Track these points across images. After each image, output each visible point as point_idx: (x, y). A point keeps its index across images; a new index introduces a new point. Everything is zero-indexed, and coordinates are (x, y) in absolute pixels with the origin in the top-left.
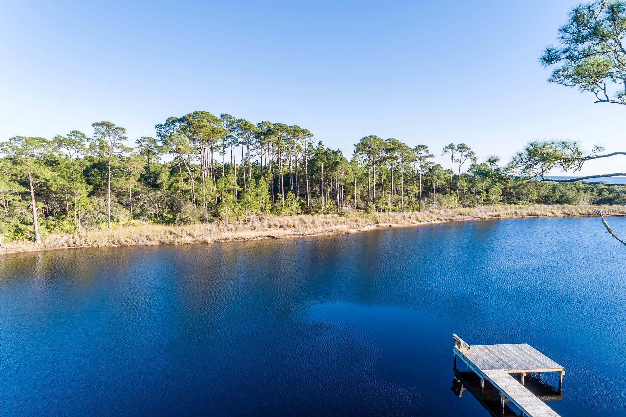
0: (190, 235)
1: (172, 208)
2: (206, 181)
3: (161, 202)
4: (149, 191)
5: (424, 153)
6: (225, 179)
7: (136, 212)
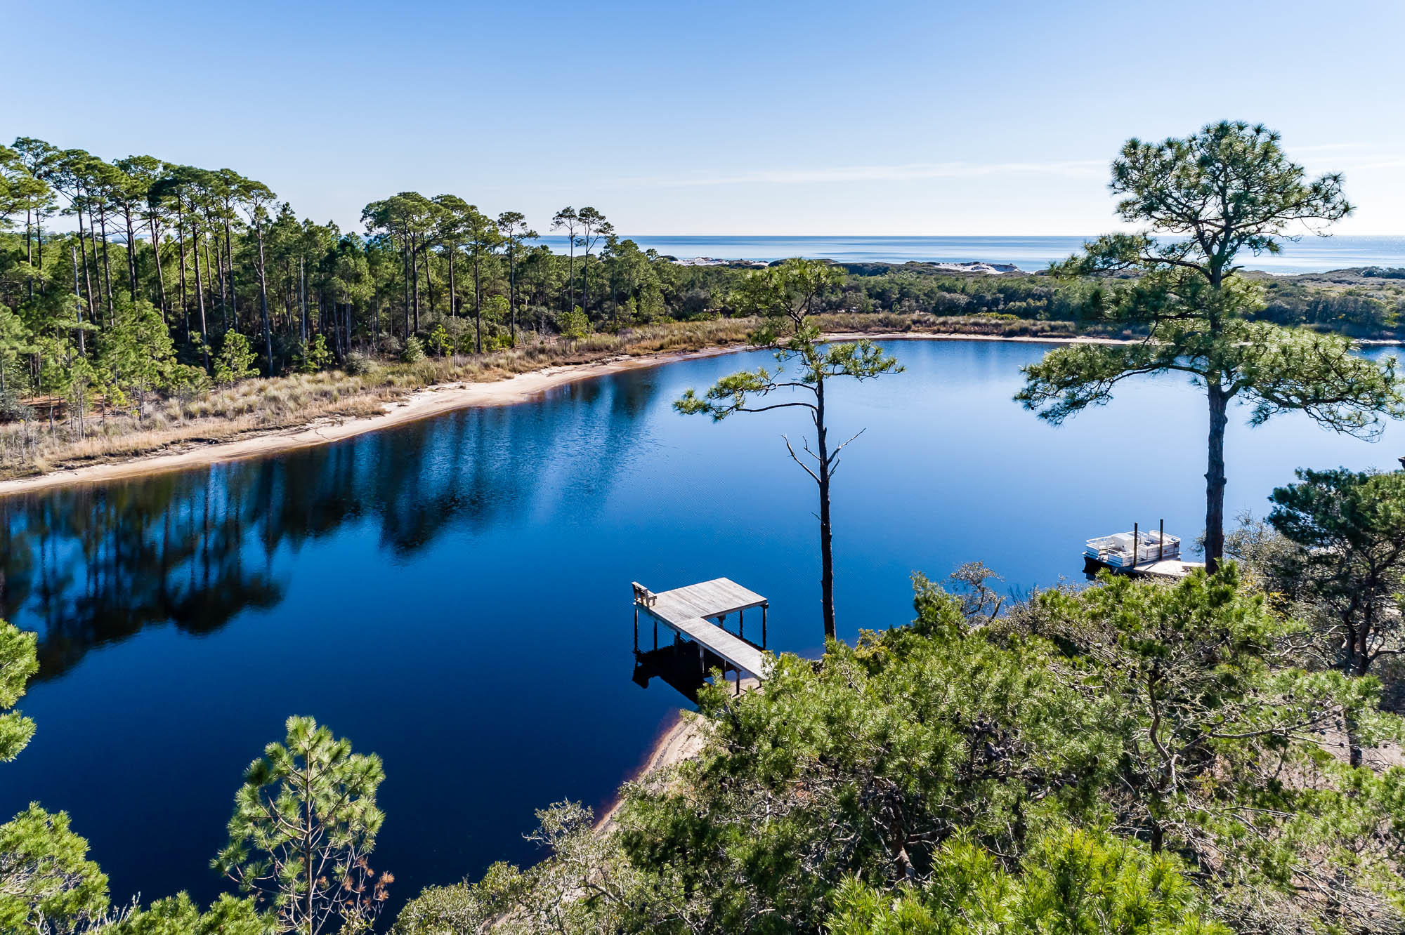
5: (517, 229)
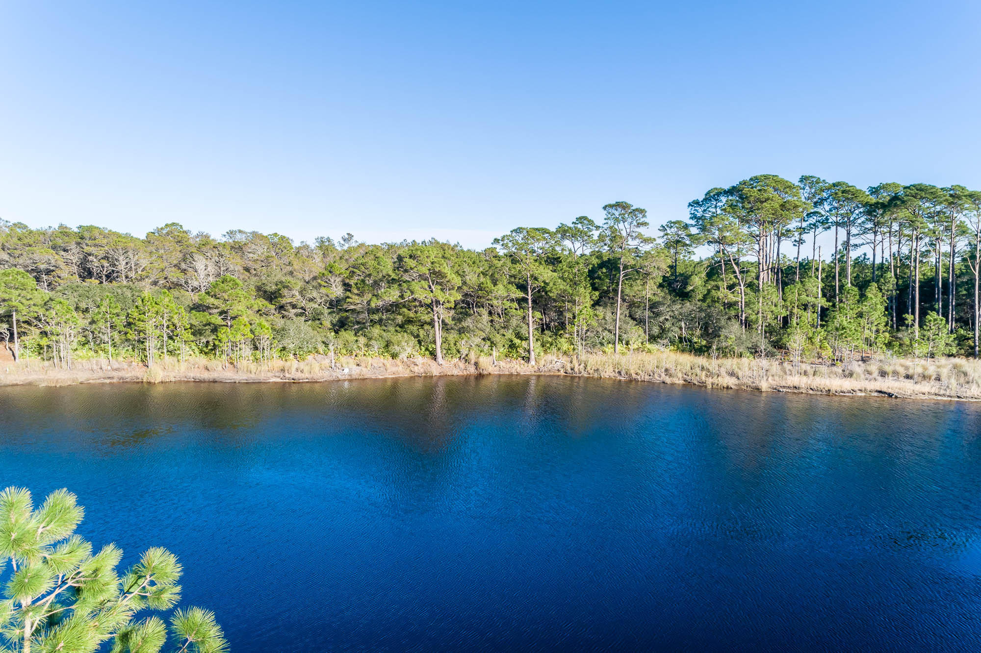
0: (732, 374)
1: (706, 329)
2: (766, 288)
3: (690, 319)
4: (674, 301)
6: (799, 285)
7: (653, 332)
